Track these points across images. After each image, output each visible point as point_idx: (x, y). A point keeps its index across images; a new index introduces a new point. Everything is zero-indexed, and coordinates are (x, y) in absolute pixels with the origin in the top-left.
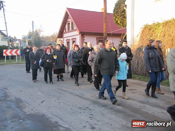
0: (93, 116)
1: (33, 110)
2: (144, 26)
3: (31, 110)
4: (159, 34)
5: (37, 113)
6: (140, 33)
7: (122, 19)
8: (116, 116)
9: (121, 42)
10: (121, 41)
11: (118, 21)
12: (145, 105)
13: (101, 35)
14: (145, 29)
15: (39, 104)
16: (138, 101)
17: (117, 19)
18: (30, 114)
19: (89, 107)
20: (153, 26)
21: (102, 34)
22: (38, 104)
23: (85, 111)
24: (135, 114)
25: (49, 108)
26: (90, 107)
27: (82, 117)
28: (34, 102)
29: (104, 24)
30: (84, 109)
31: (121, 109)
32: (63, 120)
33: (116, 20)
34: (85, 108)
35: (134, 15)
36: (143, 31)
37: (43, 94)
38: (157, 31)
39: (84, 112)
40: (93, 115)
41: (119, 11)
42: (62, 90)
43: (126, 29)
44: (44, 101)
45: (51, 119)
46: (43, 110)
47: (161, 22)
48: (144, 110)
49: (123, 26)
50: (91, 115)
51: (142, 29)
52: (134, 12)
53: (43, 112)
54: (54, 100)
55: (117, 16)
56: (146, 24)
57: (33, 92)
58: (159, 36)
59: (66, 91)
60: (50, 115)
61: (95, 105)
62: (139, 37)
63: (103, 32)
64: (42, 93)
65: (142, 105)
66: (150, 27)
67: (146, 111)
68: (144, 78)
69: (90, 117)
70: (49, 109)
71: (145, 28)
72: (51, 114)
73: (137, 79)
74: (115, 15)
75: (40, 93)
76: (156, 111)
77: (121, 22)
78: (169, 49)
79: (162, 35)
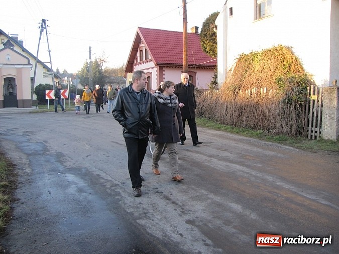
1: (75, 164)
2: (239, 57)
3: (73, 164)
5: (79, 167)
6: (234, 67)
7: (212, 46)
9: (214, 78)
10: (214, 76)
11: (206, 48)
12: (212, 159)
15: (83, 158)
16: (206, 155)
17: (205, 45)
18: (70, 168)
20: (250, 56)
25: (94, 162)
28: (78, 156)
29: (184, 53)
32: (106, 173)
33: (204, 47)
35: (226, 41)
36: (237, 64)
41: (208, 34)
42: (117, 143)
43: (217, 60)
44: (90, 155)
45: (93, 173)
46: (87, 164)
47: (260, 51)
51: (237, 60)
52: (226, 35)
53: (87, 166)
54: (102, 154)
55: (205, 41)
56: (241, 54)
57: (79, 145)
58: (256, 71)
59: (121, 145)
62: (232, 72)
64: (90, 147)
65: (207, 159)
66: (246, 58)
68: (233, 128)
71: (240, 59)
72: (95, 168)
73: (223, 130)
75: (88, 146)
76: (220, 165)
77: (210, 50)
78: (265, 89)
79: (260, 69)
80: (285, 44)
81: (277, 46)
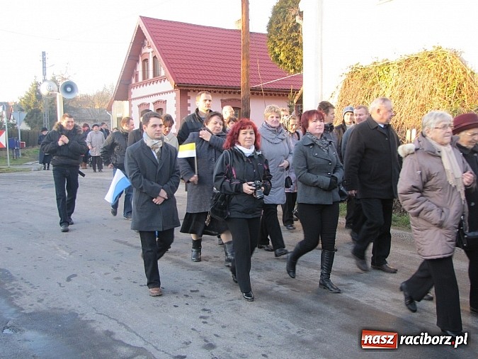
0: (210, 315)
1: (42, 300)
2: (349, 70)
3: (38, 301)
4: (388, 90)
5: (55, 308)
6: (340, 87)
7: (291, 50)
8: (272, 312)
11: (279, 54)
12: (350, 282)
13: (234, 93)
14: (352, 77)
15: (60, 284)
17: (277, 50)
18: (33, 313)
19: (200, 290)
20: (374, 69)
21: (236, 90)
22: (58, 285)
23: (187, 300)
24: (324, 306)
25: (89, 294)
26: (202, 290)
27: (181, 318)
28: (47, 278)
29: (243, 63)
30: (187, 296)
31: (286, 292)
33: (275, 53)
34: (188, 293)
36: (347, 84)
37: (71, 256)
38: (382, 83)
39: (187, 304)
40: (209, 311)
41: (284, 27)
42: (125, 243)
43: (301, 77)
44: (75, 275)
46: (71, 300)
47: (393, 59)
48: (348, 295)
49: (294, 68)
50: (204, 310)
51: (345, 77)
53: (73, 306)
54: (103, 273)
55: (278, 42)
56: (354, 64)
57: (43, 250)
59: (136, 248)
60: (91, 315)
61: (216, 283)
62: (335, 99)
63: (239, 85)
64: (70, 254)
65: (341, 283)
66: (365, 72)
67: (352, 298)
69: (201, 317)
70: (88, 297)
71: (352, 75)
72: (94, 312)
74: (273, 37)
75: (64, 253)
76: (377, 297)
77: (287, 58)
78: (414, 131)
79: (397, 93)
80: (448, 44)
81: (430, 49)
